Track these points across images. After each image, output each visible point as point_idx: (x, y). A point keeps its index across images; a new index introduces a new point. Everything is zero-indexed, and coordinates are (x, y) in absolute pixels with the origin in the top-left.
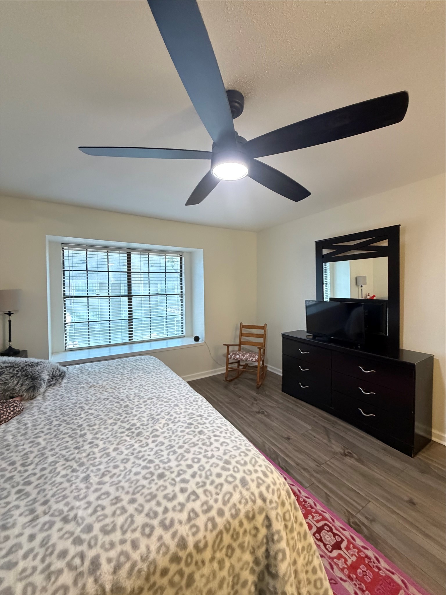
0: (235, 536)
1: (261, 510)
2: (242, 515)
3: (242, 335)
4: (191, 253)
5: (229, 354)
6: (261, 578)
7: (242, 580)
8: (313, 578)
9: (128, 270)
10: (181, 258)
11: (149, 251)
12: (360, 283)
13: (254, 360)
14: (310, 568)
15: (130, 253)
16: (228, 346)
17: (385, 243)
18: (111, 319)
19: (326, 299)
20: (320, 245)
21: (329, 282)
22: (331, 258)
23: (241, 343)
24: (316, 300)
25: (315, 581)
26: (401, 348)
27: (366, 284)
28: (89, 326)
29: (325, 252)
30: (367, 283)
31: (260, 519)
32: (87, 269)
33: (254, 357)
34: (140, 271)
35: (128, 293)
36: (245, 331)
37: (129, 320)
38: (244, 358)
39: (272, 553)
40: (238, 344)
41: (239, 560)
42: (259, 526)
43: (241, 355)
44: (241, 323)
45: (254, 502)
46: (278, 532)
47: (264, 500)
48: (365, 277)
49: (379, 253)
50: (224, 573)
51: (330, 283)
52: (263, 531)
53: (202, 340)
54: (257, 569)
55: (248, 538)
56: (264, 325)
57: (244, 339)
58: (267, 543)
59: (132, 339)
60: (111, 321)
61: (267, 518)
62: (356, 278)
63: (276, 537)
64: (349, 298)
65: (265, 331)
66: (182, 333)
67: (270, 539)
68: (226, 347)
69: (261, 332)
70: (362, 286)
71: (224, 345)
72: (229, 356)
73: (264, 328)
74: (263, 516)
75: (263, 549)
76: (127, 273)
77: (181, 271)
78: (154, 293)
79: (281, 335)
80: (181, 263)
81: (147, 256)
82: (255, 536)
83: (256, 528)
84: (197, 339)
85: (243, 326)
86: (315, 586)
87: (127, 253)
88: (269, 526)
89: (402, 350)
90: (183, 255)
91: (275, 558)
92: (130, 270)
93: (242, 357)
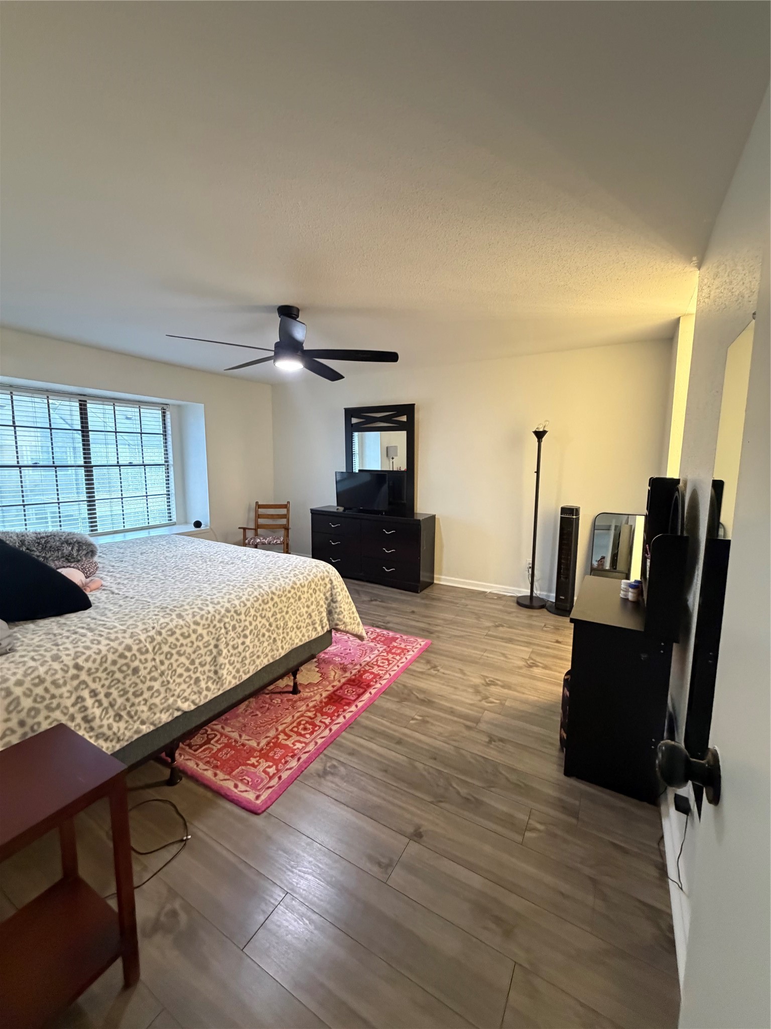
0: (316, 585)
1: (327, 577)
2: (319, 576)
3: (258, 516)
4: (179, 406)
5: (246, 539)
6: (329, 605)
7: (320, 604)
8: (352, 616)
9: (82, 427)
10: (164, 413)
11: (114, 401)
12: (391, 454)
13: (279, 542)
14: (351, 612)
15: (86, 401)
16: (244, 529)
17: (404, 418)
18: (60, 501)
19: (356, 469)
20: (350, 413)
21: (357, 452)
22: (360, 428)
23: (258, 526)
24: (344, 470)
25: (354, 618)
26: (415, 512)
27: (396, 455)
28: (24, 511)
29: (354, 421)
30: (398, 454)
31: (327, 580)
32: (14, 422)
33: (278, 539)
34: (103, 430)
35: (85, 462)
36: (261, 511)
37: (89, 501)
38: (266, 542)
39: (334, 594)
40: (253, 527)
41: (319, 596)
42: (327, 583)
43: (262, 538)
44: (257, 503)
45: (324, 573)
46: (336, 585)
47: (328, 573)
48: (396, 447)
49: (399, 427)
50: (313, 599)
51: (359, 454)
52: (329, 586)
53: (206, 526)
54: (327, 602)
55: (322, 588)
56: (286, 503)
57: (261, 521)
58: (331, 590)
59: (96, 530)
60: (61, 504)
61: (330, 580)
62: (387, 448)
63: (335, 587)
64: (379, 469)
65: (288, 511)
66: (171, 520)
67: (332, 588)
68: (242, 530)
69: (283, 511)
70: (393, 458)
71: (240, 528)
72: (247, 541)
73: (285, 506)
74: (328, 579)
75: (329, 593)
76: (80, 432)
77: (165, 431)
78: (127, 463)
79: (310, 511)
80: (164, 420)
81: (112, 408)
82: (325, 587)
83: (325, 584)
84: (198, 524)
85: (259, 506)
86: (354, 619)
87: (80, 401)
88: (331, 583)
89: (417, 513)
90: (167, 409)
91: (335, 595)
92: (87, 427)
93: (264, 540)
